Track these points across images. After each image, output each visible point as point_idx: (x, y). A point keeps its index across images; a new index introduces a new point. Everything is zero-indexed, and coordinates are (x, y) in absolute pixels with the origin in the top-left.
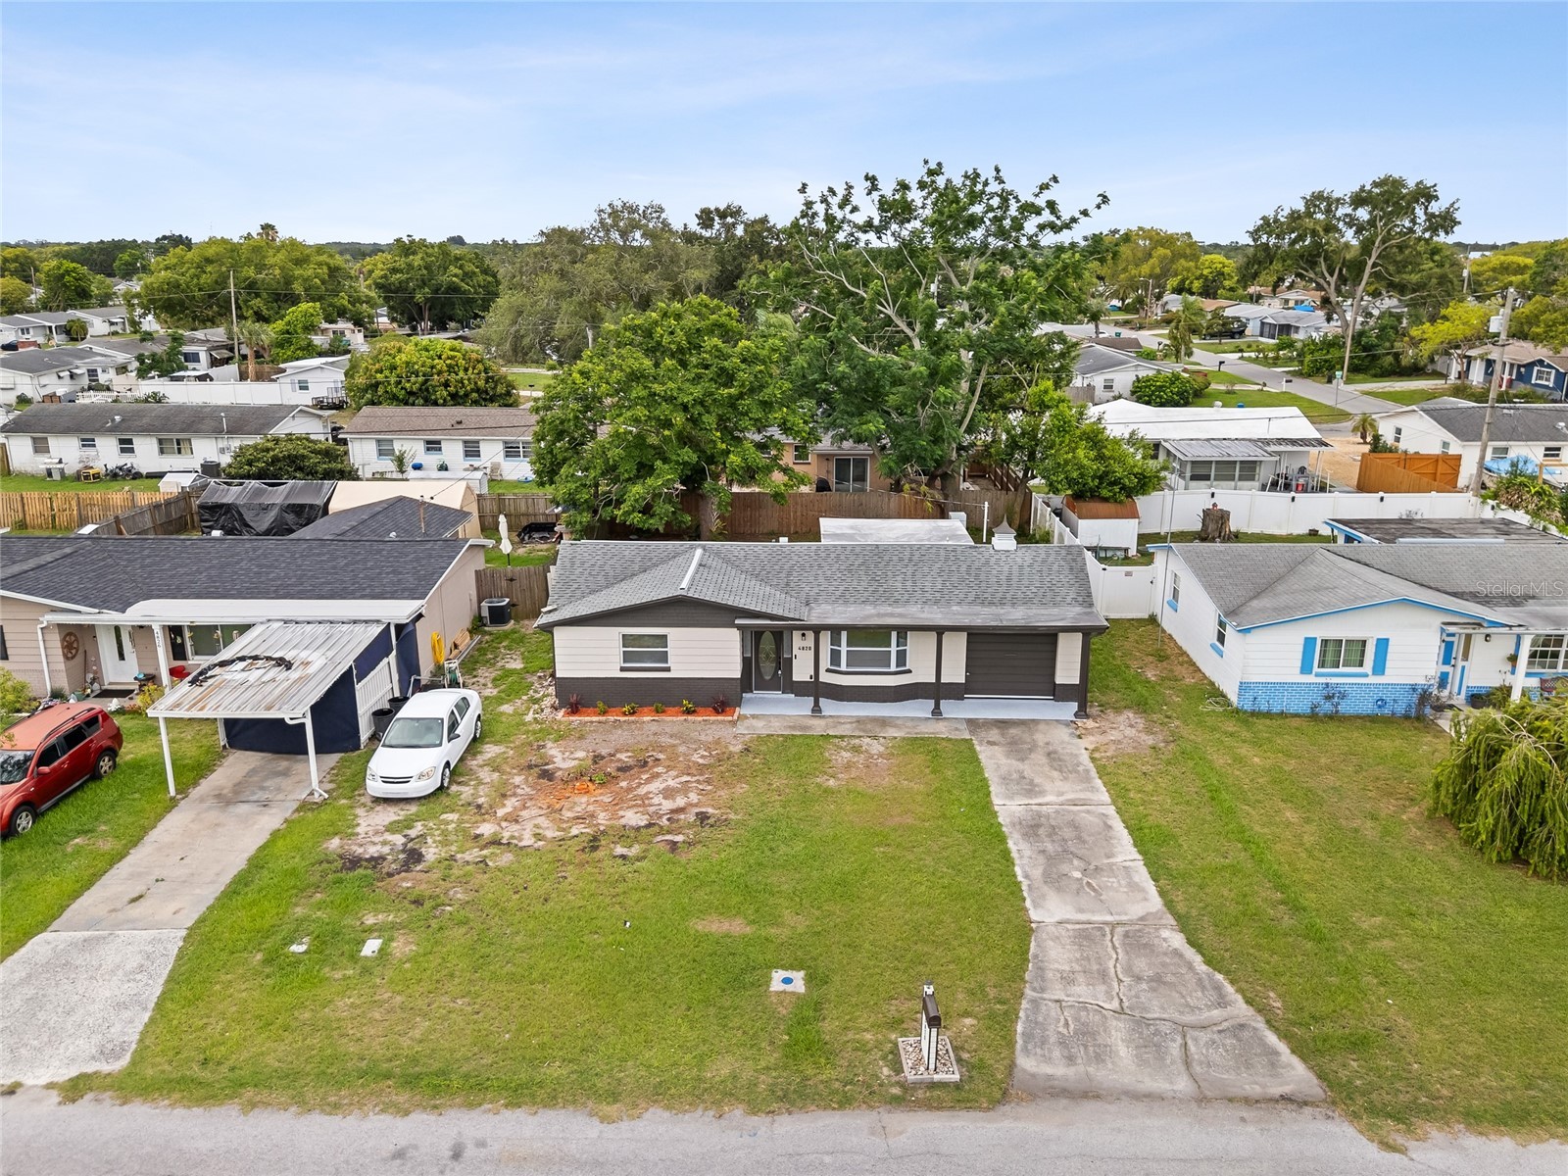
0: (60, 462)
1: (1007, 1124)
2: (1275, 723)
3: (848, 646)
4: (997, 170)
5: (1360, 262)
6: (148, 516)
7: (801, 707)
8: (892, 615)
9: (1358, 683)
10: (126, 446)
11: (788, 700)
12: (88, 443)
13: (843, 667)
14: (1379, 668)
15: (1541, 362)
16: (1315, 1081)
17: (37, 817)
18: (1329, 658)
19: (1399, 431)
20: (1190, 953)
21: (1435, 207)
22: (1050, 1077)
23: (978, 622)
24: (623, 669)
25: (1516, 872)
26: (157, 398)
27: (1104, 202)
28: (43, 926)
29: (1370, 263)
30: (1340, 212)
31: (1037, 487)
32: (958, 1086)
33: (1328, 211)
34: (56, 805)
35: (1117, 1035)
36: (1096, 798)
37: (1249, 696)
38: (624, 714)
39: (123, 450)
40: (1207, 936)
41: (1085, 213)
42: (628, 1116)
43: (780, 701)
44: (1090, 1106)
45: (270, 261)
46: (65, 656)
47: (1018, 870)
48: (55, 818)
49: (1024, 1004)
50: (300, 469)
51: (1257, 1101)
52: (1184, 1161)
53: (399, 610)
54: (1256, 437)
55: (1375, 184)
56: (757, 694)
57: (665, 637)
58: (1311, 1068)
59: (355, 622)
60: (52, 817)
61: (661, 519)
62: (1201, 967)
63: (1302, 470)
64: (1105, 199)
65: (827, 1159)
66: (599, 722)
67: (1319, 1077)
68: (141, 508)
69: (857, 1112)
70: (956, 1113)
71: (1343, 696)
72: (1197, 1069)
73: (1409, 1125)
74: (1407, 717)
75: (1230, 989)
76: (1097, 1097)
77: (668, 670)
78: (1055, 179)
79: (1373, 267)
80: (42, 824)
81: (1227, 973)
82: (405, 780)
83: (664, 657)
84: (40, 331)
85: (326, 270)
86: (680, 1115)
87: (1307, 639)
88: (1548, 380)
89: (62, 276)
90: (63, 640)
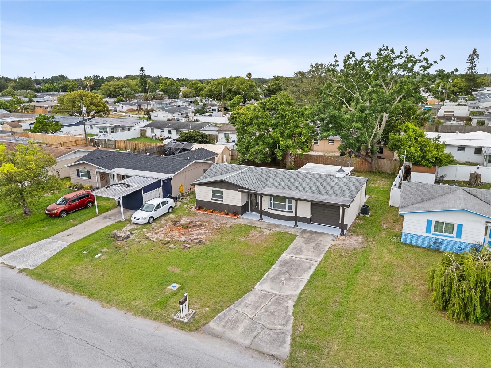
0: (155, 135)
2: (408, 248)
3: (274, 201)
4: (406, 48)
6: (155, 149)
9: (449, 240)
10: (170, 132)
11: (257, 216)
12: (162, 131)
13: (273, 208)
14: (459, 235)
17: (68, 214)
18: (438, 228)
20: (291, 309)
22: (214, 329)
23: (309, 198)
24: (212, 199)
26: (197, 121)
27: (443, 58)
28: (48, 237)
32: (185, 323)
34: (74, 212)
35: (244, 324)
36: (316, 259)
37: (405, 238)
39: (169, 133)
40: (301, 305)
41: (436, 62)
43: (255, 215)
45: (234, 84)
46: (101, 180)
47: (267, 274)
48: (72, 216)
49: (228, 309)
50: (194, 140)
51: (263, 354)
52: (222, 361)
53: (163, 176)
56: (250, 212)
57: (222, 192)
59: (153, 178)
60: (70, 215)
61: (259, 159)
62: (290, 313)
64: (443, 57)
65: (137, 330)
66: (203, 213)
68: (153, 147)
69: (157, 322)
71: (440, 243)
72: (256, 340)
75: (291, 321)
76: (220, 338)
77: (222, 201)
78: (427, 50)
80: (68, 216)
81: (295, 317)
82: (138, 219)
83: (222, 197)
84: (188, 103)
85: (248, 85)
87: (428, 220)
89: (197, 88)
90: (100, 176)
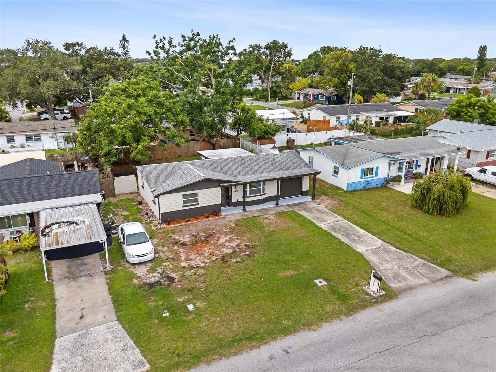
1: (403, 300)
3: (249, 188)
5: (269, 66)
7: (239, 210)
8: (262, 177)
9: (372, 178)
11: (231, 209)
13: (248, 196)
14: (377, 174)
15: (320, 94)
16: (448, 271)
18: (366, 174)
19: (309, 114)
20: (398, 250)
21: (287, 50)
22: (400, 287)
23: (285, 176)
24: (183, 207)
25: (440, 217)
29: (272, 66)
30: (262, 51)
31: (244, 136)
32: (386, 295)
33: (258, 51)
35: (403, 273)
36: (339, 219)
37: (350, 187)
38: (187, 222)
40: (398, 245)
42: (319, 327)
44: (414, 290)
47: (343, 241)
51: (443, 279)
54: (281, 118)
55: (271, 43)
56: (222, 208)
57: (197, 193)
58: (445, 269)
62: (404, 253)
63: (293, 127)
67: (448, 270)
69: (370, 308)
70: (391, 301)
71: (370, 183)
72: (425, 276)
73: (473, 275)
74: (382, 186)
75: (414, 256)
76: (414, 288)
77: (198, 204)
78: (234, 39)
79: (273, 67)
81: (410, 253)
82: (145, 255)
83: (196, 200)
86: (331, 323)
87: (362, 169)
88: (323, 99)
